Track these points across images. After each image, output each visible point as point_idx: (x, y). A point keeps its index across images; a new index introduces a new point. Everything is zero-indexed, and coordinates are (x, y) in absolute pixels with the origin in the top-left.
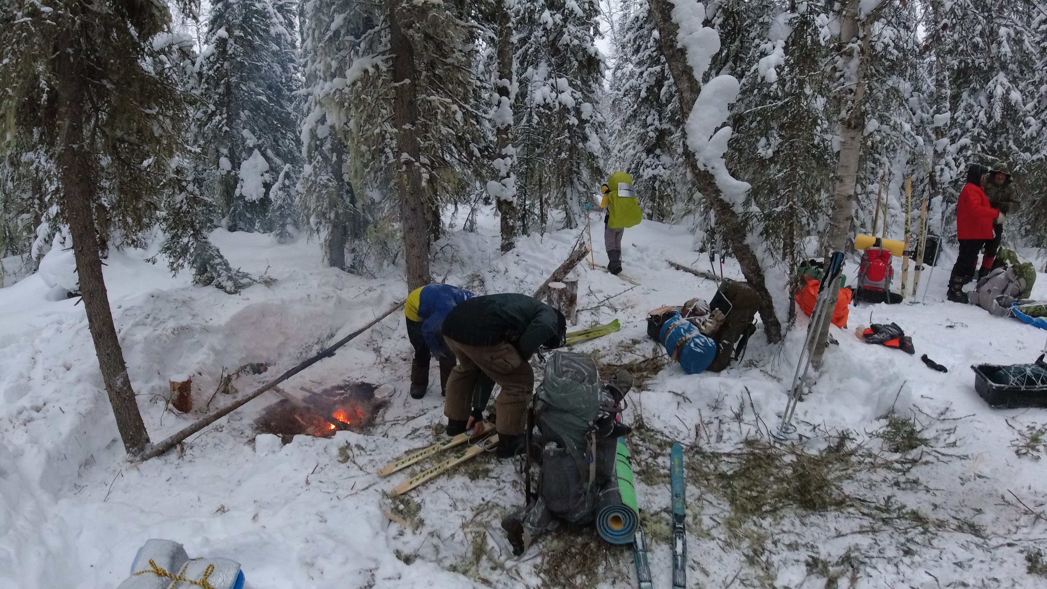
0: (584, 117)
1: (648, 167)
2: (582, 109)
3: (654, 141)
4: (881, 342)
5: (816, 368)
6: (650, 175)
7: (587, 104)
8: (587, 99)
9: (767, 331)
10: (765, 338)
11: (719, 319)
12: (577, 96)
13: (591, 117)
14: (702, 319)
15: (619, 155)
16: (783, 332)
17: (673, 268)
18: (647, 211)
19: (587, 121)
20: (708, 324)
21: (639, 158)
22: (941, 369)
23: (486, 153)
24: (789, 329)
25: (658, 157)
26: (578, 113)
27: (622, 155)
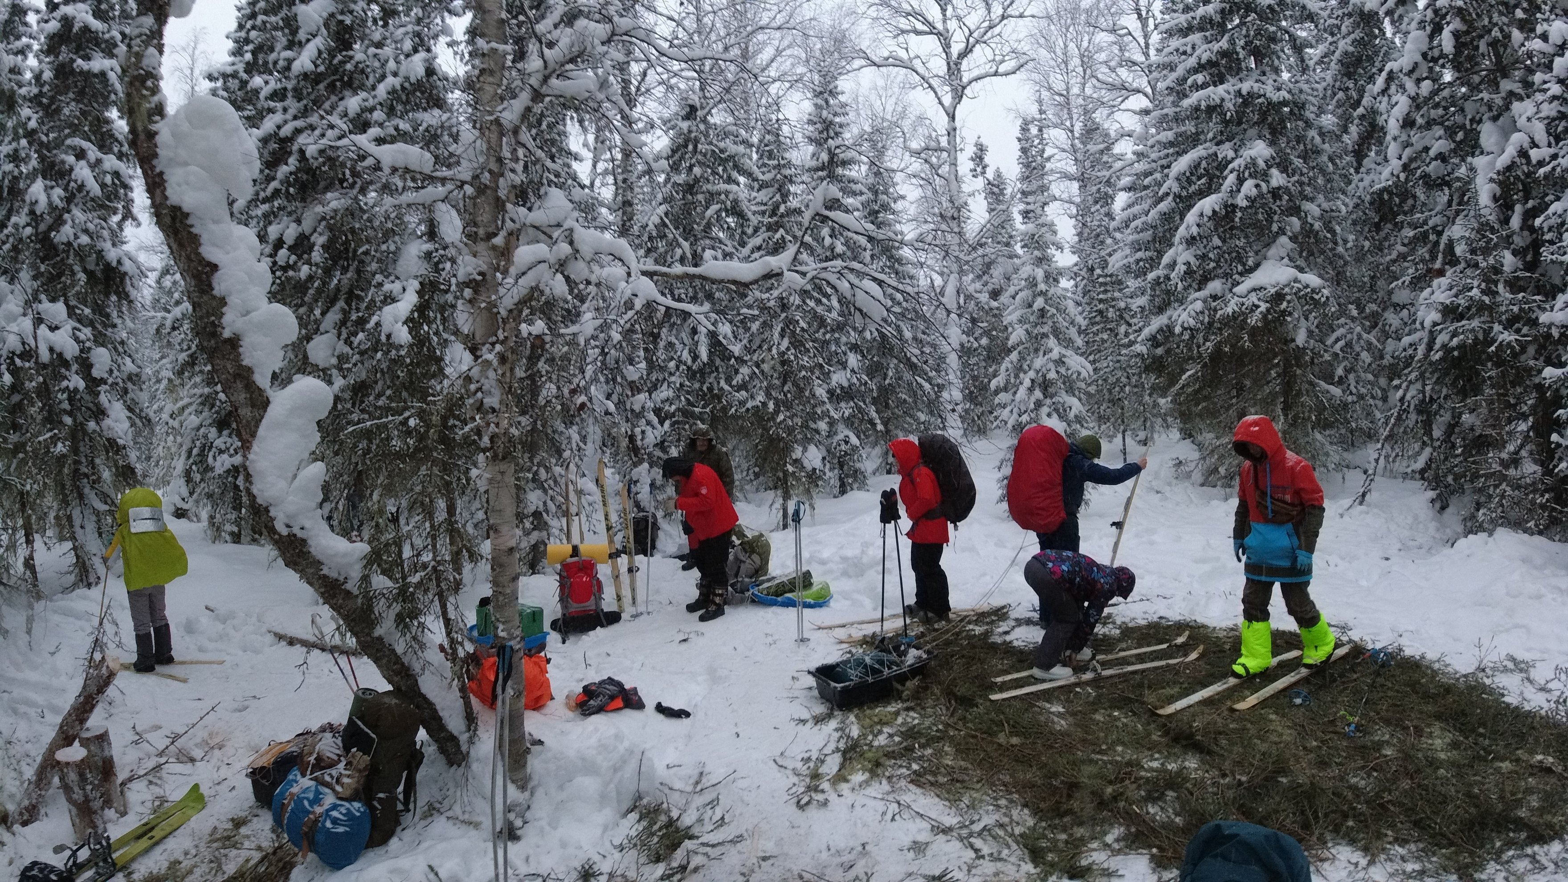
0: (96, 373)
1: (221, 452)
2: (93, 360)
4: (600, 710)
5: (523, 788)
7: (102, 350)
8: (100, 340)
9: (442, 750)
10: (441, 761)
11: (361, 767)
12: (82, 337)
13: (111, 372)
14: (334, 772)
15: (171, 421)
16: (464, 748)
17: (283, 643)
19: (103, 381)
20: (346, 780)
21: (205, 436)
22: (681, 714)
24: (471, 742)
26: (85, 365)
27: (175, 424)
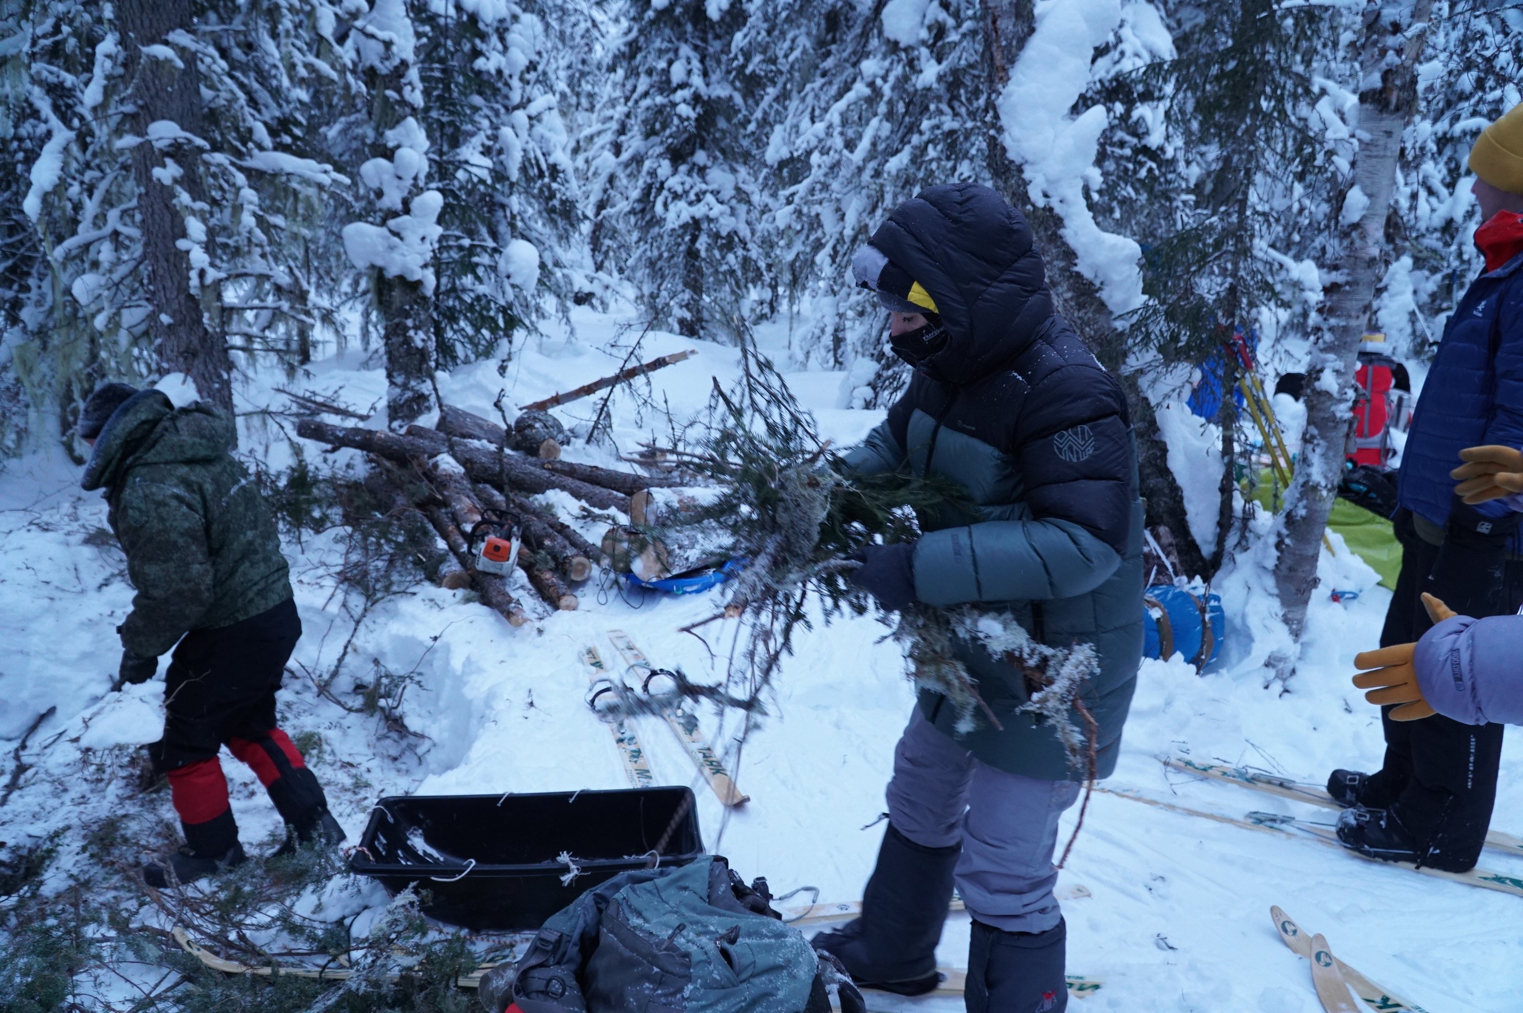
3: (691, 127)
6: (685, 217)
18: (679, 312)
23: (287, 139)
25: (702, 171)
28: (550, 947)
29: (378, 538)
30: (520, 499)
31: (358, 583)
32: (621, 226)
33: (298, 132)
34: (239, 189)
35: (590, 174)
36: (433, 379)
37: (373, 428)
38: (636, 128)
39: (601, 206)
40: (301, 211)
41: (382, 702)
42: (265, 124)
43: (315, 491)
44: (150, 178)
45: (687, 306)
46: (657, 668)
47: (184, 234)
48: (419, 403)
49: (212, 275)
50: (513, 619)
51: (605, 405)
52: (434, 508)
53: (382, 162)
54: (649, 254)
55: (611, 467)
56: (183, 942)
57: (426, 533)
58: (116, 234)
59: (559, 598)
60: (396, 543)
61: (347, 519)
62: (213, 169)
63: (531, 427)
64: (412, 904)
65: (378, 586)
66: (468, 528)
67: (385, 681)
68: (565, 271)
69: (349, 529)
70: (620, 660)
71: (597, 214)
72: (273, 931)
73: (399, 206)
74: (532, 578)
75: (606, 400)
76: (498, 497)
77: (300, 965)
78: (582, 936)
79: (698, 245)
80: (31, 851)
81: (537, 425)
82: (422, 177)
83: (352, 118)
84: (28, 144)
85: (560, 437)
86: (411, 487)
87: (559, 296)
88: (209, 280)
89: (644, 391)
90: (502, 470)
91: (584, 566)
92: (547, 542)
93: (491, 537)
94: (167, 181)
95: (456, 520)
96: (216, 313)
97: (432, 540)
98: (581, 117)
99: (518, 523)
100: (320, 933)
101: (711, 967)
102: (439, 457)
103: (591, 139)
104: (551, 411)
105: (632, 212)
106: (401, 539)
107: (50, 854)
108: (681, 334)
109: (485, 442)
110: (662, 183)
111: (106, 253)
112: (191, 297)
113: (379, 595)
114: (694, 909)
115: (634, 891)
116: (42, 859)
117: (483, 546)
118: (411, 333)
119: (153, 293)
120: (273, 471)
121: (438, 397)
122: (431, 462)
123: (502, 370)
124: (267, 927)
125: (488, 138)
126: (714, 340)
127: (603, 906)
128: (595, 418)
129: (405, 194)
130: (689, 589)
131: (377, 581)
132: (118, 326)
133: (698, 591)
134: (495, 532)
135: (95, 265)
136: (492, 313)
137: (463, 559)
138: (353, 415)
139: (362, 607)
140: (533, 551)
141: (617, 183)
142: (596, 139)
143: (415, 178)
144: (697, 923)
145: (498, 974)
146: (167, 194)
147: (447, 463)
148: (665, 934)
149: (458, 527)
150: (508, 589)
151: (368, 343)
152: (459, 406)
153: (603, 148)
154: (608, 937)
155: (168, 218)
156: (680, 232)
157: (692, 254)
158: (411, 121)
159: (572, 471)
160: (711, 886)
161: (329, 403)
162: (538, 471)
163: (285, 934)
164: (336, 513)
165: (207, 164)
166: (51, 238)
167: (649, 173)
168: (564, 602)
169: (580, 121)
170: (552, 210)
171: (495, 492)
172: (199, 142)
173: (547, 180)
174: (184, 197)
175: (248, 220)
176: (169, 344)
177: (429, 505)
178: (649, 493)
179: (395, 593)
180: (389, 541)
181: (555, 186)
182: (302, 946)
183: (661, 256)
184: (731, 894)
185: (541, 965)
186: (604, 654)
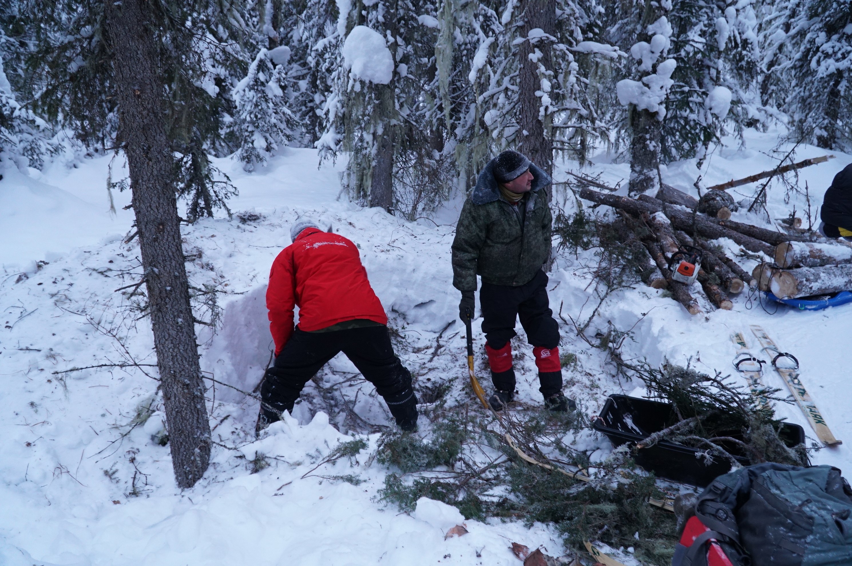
6: (832, 69)
18: (818, 132)
23: (591, 35)
28: (719, 492)
29: (618, 256)
30: (702, 241)
31: (605, 279)
32: (784, 77)
33: (597, 30)
34: (570, 63)
35: (766, 44)
36: (658, 168)
37: (621, 195)
38: (803, 13)
39: (771, 65)
40: (599, 73)
41: (611, 345)
42: (580, 27)
43: (587, 227)
44: (526, 60)
45: (825, 128)
46: (783, 352)
47: (539, 88)
48: (647, 182)
49: (551, 109)
50: (691, 310)
51: (763, 189)
52: (650, 242)
53: (644, 44)
54: (802, 94)
55: (763, 227)
56: (510, 442)
57: (645, 255)
58: (507, 89)
59: (721, 302)
60: (627, 259)
61: (602, 244)
62: (558, 52)
63: (714, 199)
64: (626, 453)
65: (615, 282)
66: (670, 255)
67: (613, 333)
68: (744, 106)
69: (602, 249)
70: (757, 343)
71: (768, 69)
72: (551, 448)
73: (650, 69)
74: (705, 288)
75: (765, 186)
76: (688, 239)
77: (563, 468)
78: (739, 491)
79: (839, 88)
80: (440, 385)
81: (718, 198)
82: (666, 51)
83: (625, 21)
84: (469, 46)
85: (732, 207)
86: (639, 229)
87: (737, 122)
88: (549, 112)
89: (793, 181)
90: (694, 223)
91: (739, 285)
92: (717, 268)
93: (683, 262)
94: (535, 61)
95: (663, 250)
96: (551, 129)
97: (648, 260)
98: (764, 9)
99: (701, 256)
100: (574, 455)
101: (828, 529)
102: (657, 214)
103: (770, 22)
104: (727, 191)
105: (794, 67)
106: (630, 257)
107: (449, 388)
108: (818, 146)
109: (684, 206)
110: (818, 48)
111: (501, 99)
112: (539, 122)
113: (615, 287)
114: (816, 493)
115: (775, 474)
116: (445, 390)
117: (678, 266)
118: (648, 142)
119: (521, 119)
120: (566, 215)
121: (660, 179)
122: (651, 216)
123: (699, 165)
124: (549, 445)
125: (705, 26)
126: (842, 150)
127: (753, 478)
128: (756, 196)
129: (655, 62)
130: (809, 307)
131: (615, 278)
132: (502, 136)
133: (815, 310)
134: (685, 259)
135: (495, 105)
136: (697, 131)
137: (664, 272)
138: (607, 188)
139: (605, 292)
140: (707, 272)
141: (785, 49)
142: (773, 22)
143: (662, 52)
144: (818, 501)
145: (686, 498)
146: (534, 66)
147: (661, 217)
148: (798, 503)
149: (663, 254)
150: (690, 292)
151: (618, 149)
152: (671, 185)
153: (777, 27)
154: (756, 495)
155: (532, 80)
156: (827, 79)
157: (834, 93)
158: (664, 19)
159: (737, 227)
160: (828, 483)
161: (594, 181)
162: (715, 226)
163: (557, 451)
164: (596, 240)
165: (555, 50)
166: (478, 92)
167: (809, 41)
168: (723, 304)
169: (764, 11)
170: (741, 68)
171: (687, 236)
172: (553, 38)
173: (739, 49)
174: (542, 68)
175: (572, 79)
176: (525, 146)
177: (648, 240)
178: (790, 245)
179: (624, 287)
180: (623, 258)
181: (744, 52)
182: (565, 459)
183: (810, 95)
184: (842, 491)
185: (712, 500)
186: (746, 338)
